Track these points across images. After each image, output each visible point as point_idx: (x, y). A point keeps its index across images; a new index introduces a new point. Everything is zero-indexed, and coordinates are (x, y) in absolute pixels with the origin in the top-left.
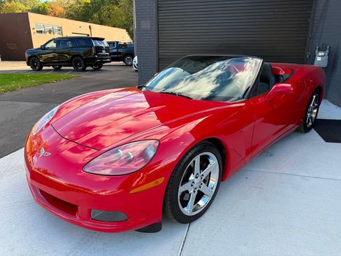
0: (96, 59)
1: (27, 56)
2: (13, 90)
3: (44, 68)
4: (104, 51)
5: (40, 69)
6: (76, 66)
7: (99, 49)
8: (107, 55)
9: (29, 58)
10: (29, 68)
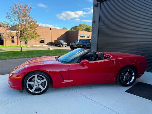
9: (71, 46)
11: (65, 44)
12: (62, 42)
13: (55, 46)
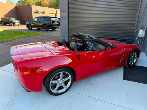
0: (52, 26)
1: (27, 24)
2: (14, 39)
3: (33, 29)
4: (56, 23)
5: (31, 29)
6: (44, 28)
7: (54, 22)
8: (58, 24)
9: (27, 25)
10: (27, 29)
11: (17, 22)
12: (13, 19)
13: (4, 25)
